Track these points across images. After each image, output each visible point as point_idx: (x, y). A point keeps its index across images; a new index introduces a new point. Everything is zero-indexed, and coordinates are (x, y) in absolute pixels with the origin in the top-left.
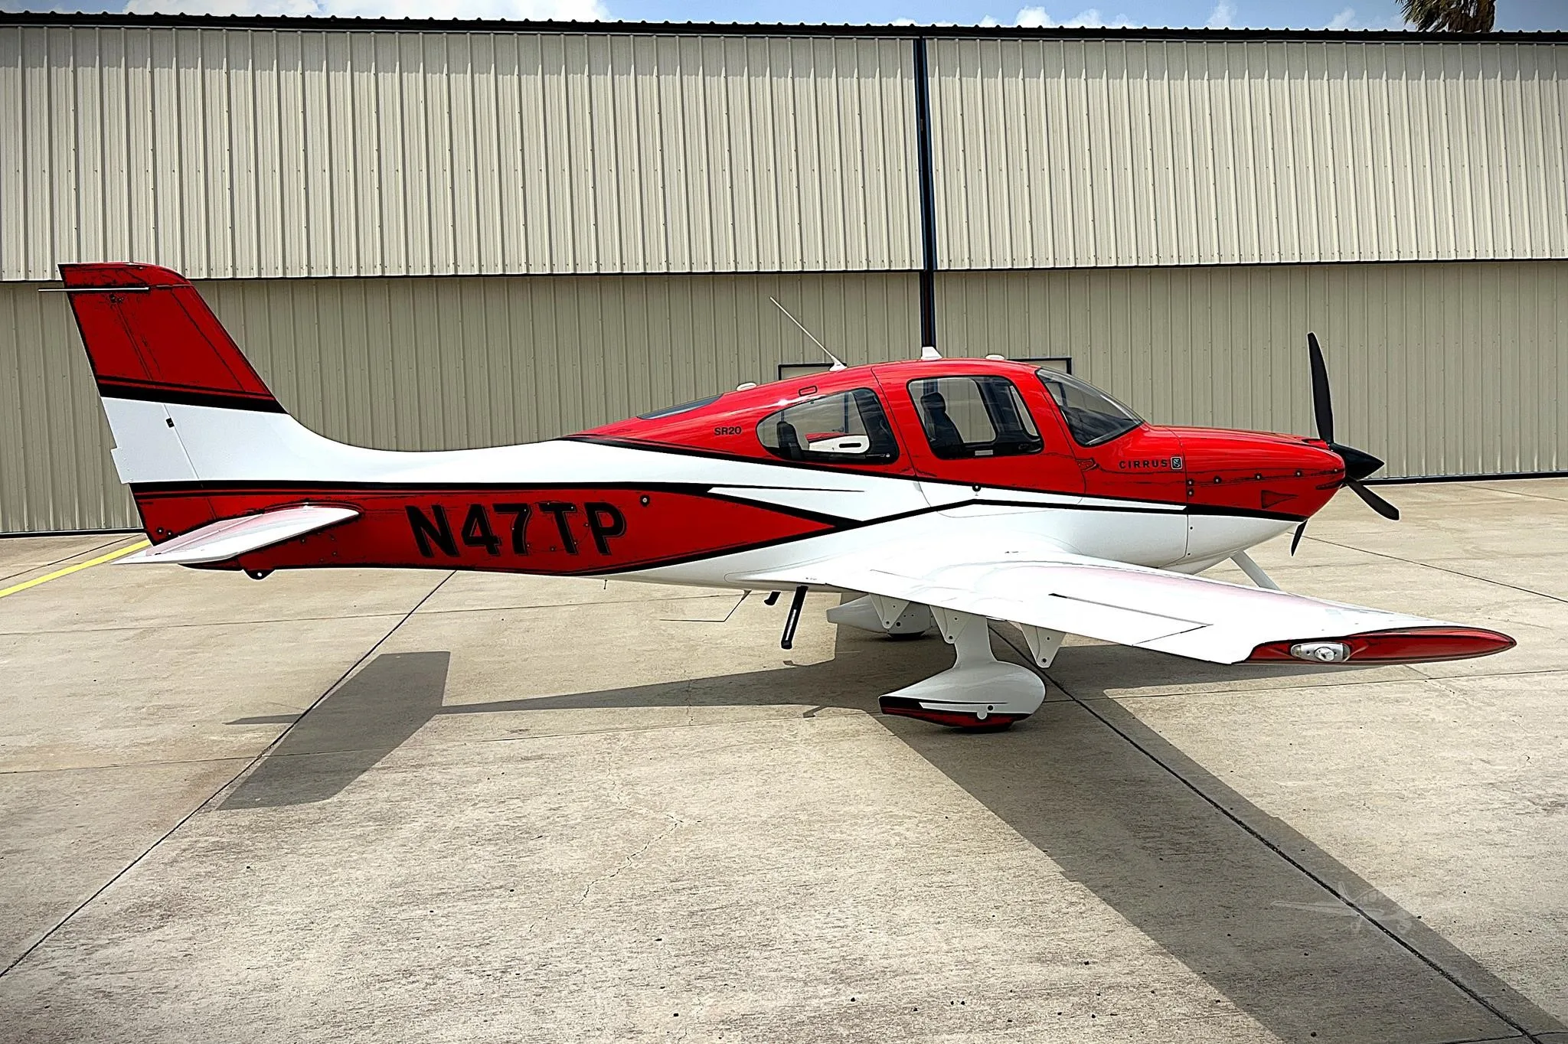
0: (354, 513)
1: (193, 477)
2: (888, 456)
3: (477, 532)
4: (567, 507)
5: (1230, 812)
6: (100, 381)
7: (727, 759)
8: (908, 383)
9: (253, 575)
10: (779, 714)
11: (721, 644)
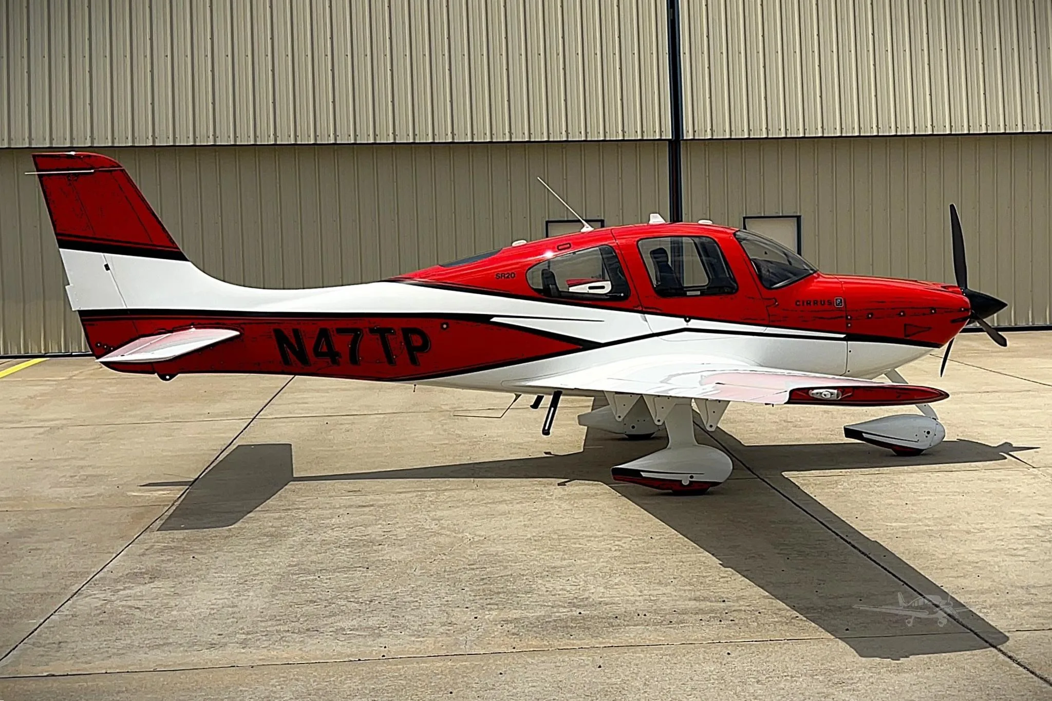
0: (237, 333)
1: (122, 306)
2: (622, 295)
3: (324, 348)
4: (388, 330)
5: (845, 538)
6: (60, 237)
7: (503, 507)
8: (638, 241)
9: (163, 378)
10: (540, 484)
11: (497, 440)
